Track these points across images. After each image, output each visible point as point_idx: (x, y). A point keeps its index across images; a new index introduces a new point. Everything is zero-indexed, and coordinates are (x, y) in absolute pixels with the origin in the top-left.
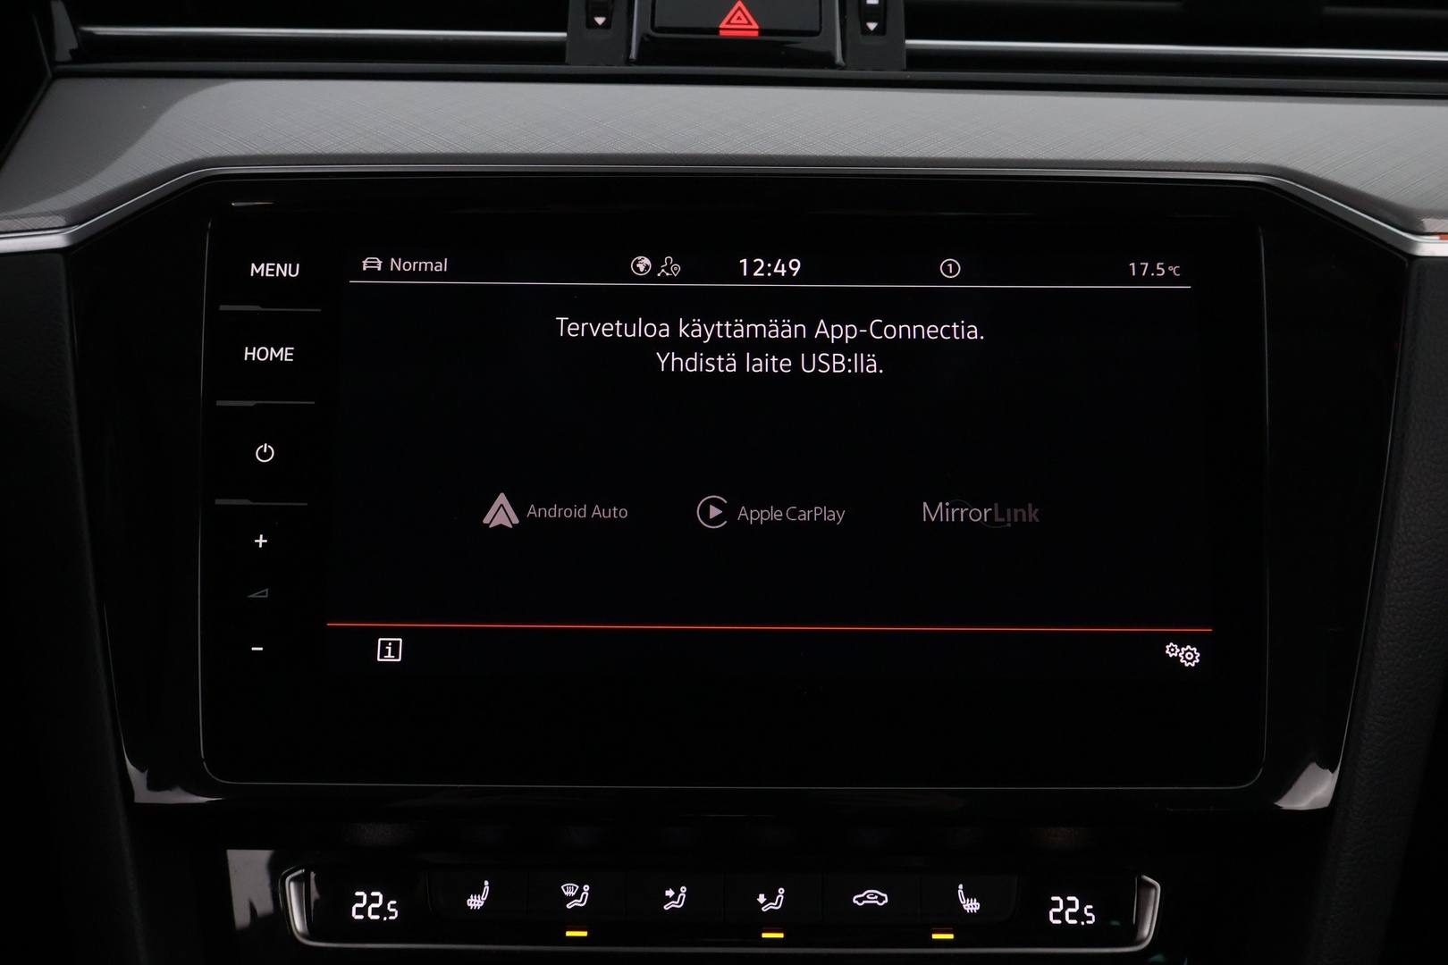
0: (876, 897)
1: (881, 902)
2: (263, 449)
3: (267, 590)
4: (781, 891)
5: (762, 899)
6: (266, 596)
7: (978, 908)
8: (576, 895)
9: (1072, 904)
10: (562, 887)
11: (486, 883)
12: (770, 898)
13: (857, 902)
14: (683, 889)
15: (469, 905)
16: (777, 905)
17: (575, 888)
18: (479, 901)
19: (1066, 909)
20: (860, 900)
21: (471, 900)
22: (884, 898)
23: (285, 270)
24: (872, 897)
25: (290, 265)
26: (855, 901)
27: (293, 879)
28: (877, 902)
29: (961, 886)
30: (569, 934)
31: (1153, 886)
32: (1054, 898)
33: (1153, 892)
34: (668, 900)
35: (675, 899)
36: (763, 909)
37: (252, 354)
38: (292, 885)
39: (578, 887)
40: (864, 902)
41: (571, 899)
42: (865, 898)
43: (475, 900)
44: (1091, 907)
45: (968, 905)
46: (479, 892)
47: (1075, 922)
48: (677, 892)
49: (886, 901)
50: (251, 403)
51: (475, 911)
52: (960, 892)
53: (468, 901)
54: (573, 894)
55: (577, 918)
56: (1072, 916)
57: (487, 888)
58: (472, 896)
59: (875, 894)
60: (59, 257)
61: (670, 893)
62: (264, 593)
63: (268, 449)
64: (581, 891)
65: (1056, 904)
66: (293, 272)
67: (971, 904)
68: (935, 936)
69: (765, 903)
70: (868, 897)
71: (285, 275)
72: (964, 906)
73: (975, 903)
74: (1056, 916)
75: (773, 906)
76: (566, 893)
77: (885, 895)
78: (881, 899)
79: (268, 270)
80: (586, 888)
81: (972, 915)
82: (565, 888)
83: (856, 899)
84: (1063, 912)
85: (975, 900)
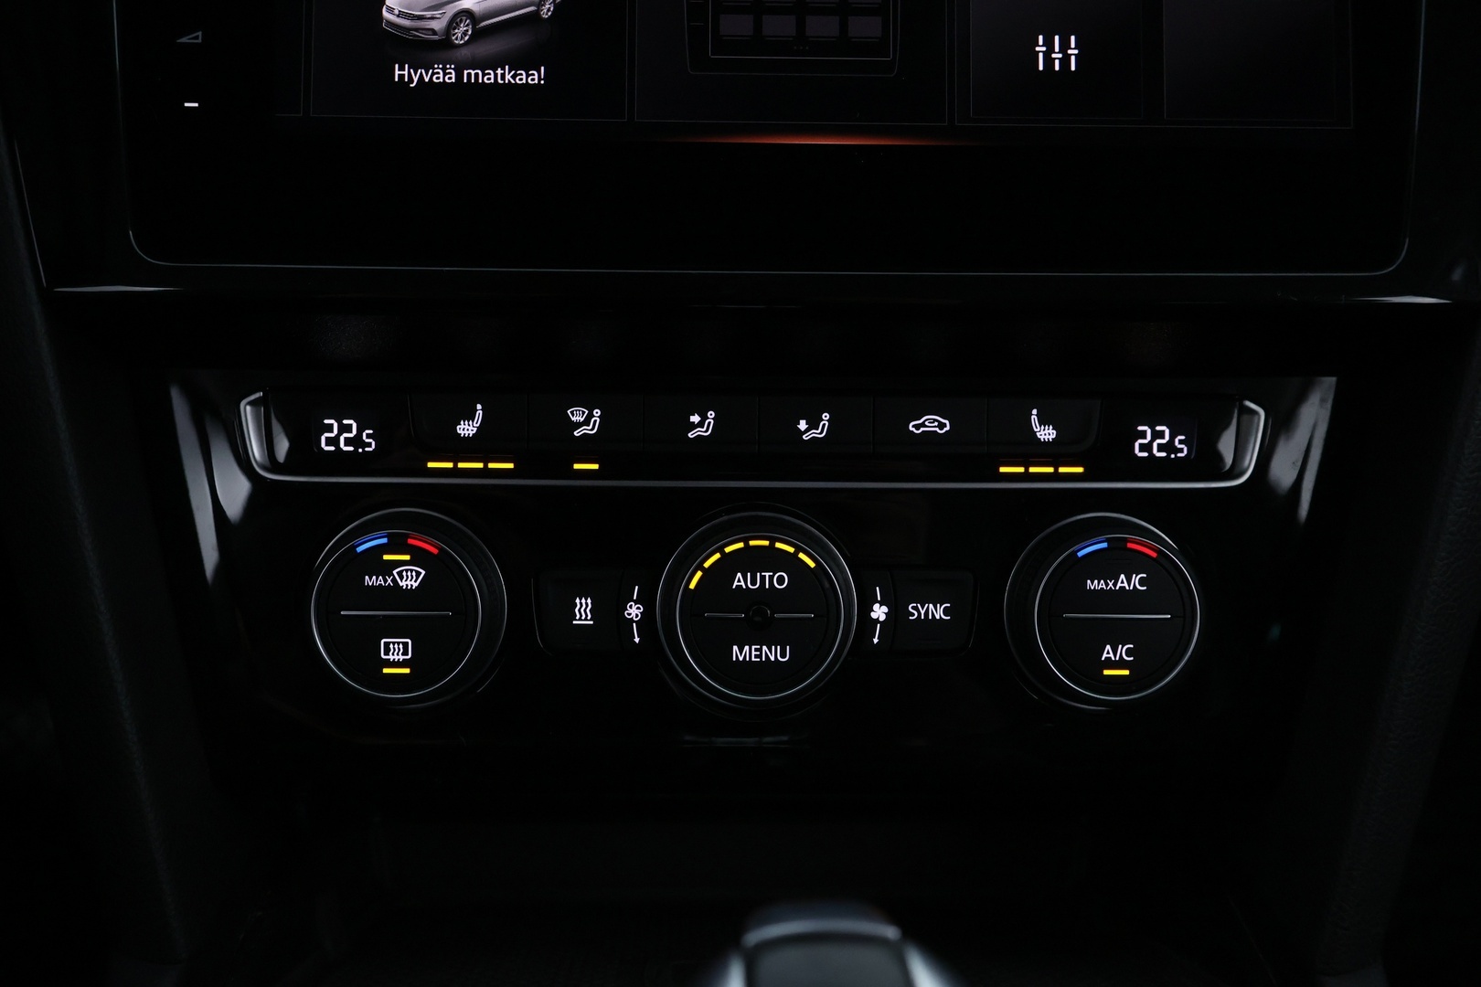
0: (936, 424)
1: (941, 429)
3: (200, 33)
4: (826, 416)
5: (803, 425)
6: (200, 41)
7: (1054, 436)
8: (585, 421)
9: (1161, 435)
10: (569, 412)
11: (479, 407)
12: (813, 425)
13: (914, 429)
14: (711, 414)
15: (459, 432)
16: (821, 433)
17: (584, 413)
18: (471, 428)
19: (1153, 440)
20: (917, 427)
21: (462, 426)
22: (945, 425)
24: (931, 423)
26: (911, 428)
27: (250, 403)
28: (937, 429)
29: (1035, 412)
30: (577, 466)
31: (1254, 413)
32: (1140, 428)
33: (1256, 419)
34: (693, 426)
35: (702, 425)
36: (804, 437)
38: (248, 408)
39: (587, 412)
40: (922, 429)
41: (579, 425)
42: (923, 425)
43: (467, 427)
44: (1183, 437)
45: (1042, 433)
46: (471, 417)
47: (1164, 454)
48: (704, 418)
49: (948, 428)
51: (466, 440)
52: (1034, 418)
53: (458, 427)
54: (582, 420)
55: (587, 448)
56: (1161, 448)
57: (480, 413)
58: (462, 422)
59: (935, 420)
61: (695, 419)
62: (197, 37)
64: (591, 415)
65: (1143, 435)
67: (1046, 432)
68: (1003, 470)
69: (807, 431)
70: (927, 423)
72: (1038, 434)
73: (1051, 431)
74: (1143, 448)
75: (815, 433)
76: (574, 419)
77: (947, 422)
78: (942, 426)
80: (597, 412)
81: (1046, 443)
82: (572, 412)
83: (913, 426)
84: (1151, 443)
85: (1051, 427)
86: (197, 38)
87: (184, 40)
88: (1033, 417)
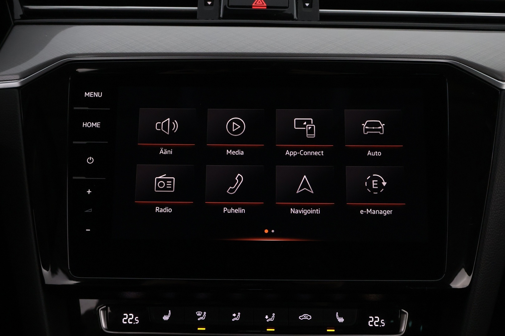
0: (307, 317)
1: (309, 318)
2: (90, 159)
4: (274, 314)
5: (267, 317)
6: (91, 211)
7: (343, 321)
8: (201, 316)
9: (377, 319)
10: (196, 313)
11: (170, 311)
12: (270, 317)
14: (239, 314)
15: (163, 319)
16: (272, 319)
17: (201, 313)
18: (167, 317)
19: (374, 321)
20: (301, 318)
21: (164, 317)
22: (310, 317)
23: (97, 95)
24: (306, 317)
25: (99, 93)
26: (300, 318)
27: (102, 310)
29: (337, 313)
30: (199, 329)
31: (405, 313)
32: (370, 317)
33: (405, 315)
34: (234, 317)
35: (236, 317)
36: (267, 321)
37: (85, 125)
38: (101, 312)
41: (199, 317)
44: (383, 320)
45: (340, 320)
46: (167, 314)
47: (377, 325)
48: (237, 315)
49: (311, 318)
50: (85, 142)
51: (166, 321)
53: (163, 317)
54: (200, 315)
55: (202, 324)
56: (377, 323)
57: (170, 313)
58: (165, 316)
59: (307, 316)
60: (17, 90)
61: (234, 315)
63: (91, 159)
64: (203, 314)
65: (371, 319)
66: (100, 95)
68: (328, 330)
69: (268, 319)
70: (304, 317)
71: (97, 96)
72: (338, 320)
74: (371, 323)
75: (270, 320)
76: (198, 315)
79: (91, 94)
80: (205, 313)
81: (341, 323)
82: (197, 313)
83: (300, 317)
84: (374, 322)
85: (342, 318)
86: (90, 210)
87: (87, 211)
88: (337, 315)
